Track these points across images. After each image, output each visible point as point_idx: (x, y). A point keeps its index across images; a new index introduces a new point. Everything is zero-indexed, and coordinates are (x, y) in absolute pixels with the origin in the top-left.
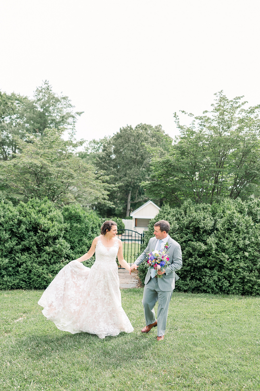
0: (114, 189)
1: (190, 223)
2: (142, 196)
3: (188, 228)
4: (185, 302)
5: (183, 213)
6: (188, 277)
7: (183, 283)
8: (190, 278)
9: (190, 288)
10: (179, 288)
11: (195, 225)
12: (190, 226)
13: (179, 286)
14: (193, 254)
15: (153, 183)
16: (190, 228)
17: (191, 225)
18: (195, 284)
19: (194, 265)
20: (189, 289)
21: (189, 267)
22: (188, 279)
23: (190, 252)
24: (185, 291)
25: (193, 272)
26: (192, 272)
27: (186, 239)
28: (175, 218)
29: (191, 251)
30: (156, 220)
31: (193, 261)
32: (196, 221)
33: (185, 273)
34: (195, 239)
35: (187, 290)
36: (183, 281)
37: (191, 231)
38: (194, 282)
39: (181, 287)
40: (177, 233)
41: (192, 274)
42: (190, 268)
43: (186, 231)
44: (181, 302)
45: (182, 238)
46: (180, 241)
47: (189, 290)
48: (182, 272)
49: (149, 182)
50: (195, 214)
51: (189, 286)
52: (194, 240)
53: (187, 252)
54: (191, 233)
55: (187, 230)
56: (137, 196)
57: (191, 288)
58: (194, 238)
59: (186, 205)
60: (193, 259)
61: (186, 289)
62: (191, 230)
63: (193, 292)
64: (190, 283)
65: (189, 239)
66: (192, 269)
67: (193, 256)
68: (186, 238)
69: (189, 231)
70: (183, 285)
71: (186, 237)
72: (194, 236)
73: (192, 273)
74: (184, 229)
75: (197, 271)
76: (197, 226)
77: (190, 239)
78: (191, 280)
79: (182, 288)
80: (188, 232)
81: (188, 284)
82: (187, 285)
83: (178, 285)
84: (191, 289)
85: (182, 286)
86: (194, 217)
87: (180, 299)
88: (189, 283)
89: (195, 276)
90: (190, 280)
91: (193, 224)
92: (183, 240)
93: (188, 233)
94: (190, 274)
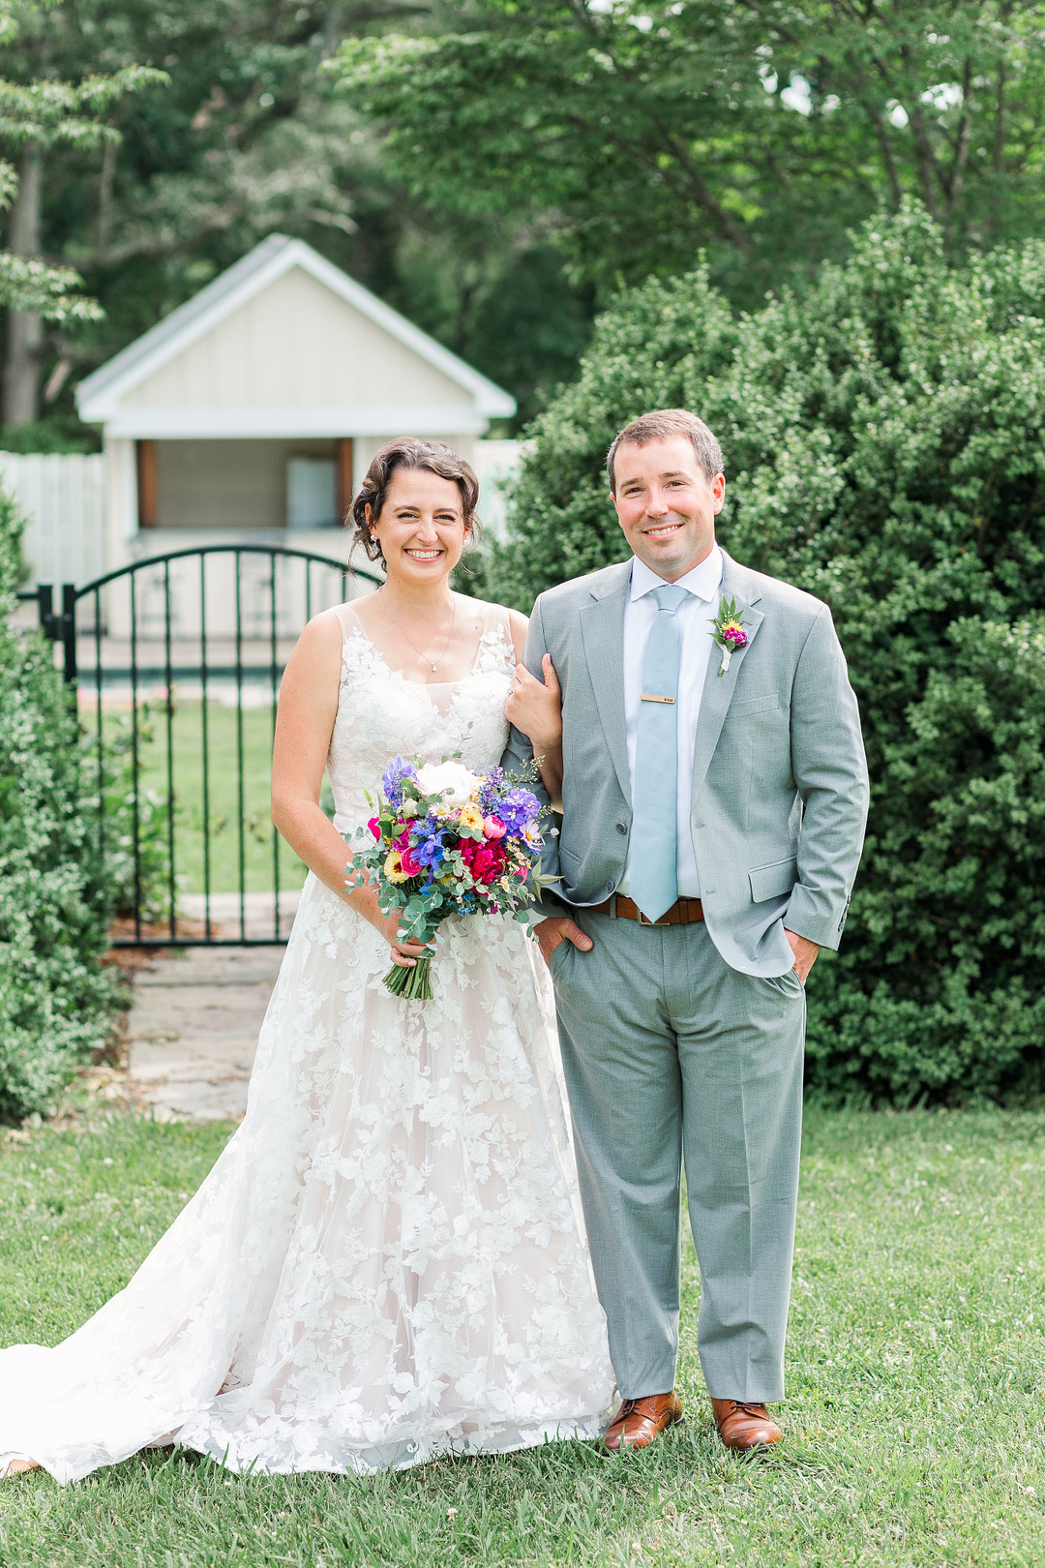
0: (72, 129)
1: (952, 441)
2: (172, 192)
3: (928, 488)
4: (983, 1187)
5: (863, 346)
6: (954, 962)
7: (909, 1018)
8: (974, 970)
9: (975, 1060)
10: (875, 1070)
11: (1004, 463)
12: (955, 466)
13: (876, 1055)
14: (999, 739)
15: (461, 55)
16: (957, 491)
17: (967, 456)
18: (1024, 1025)
19: (1015, 840)
20: (967, 1073)
21: (969, 866)
22: (955, 983)
23: (968, 718)
24: (939, 1095)
25: (1003, 913)
26: (989, 913)
27: (925, 603)
28: (791, 402)
29: (983, 711)
30: (587, 427)
31: (1008, 807)
32: (1012, 420)
33: (927, 928)
34: (1006, 591)
35: (951, 1082)
36: (909, 1007)
37: (961, 518)
38: (1015, 1004)
39: (891, 1062)
40: (832, 551)
41: (990, 929)
42: (980, 878)
43: (917, 518)
44: (945, 1182)
45: (880, 590)
46: (860, 618)
47: (971, 1088)
48: (895, 920)
49: (426, 46)
50: (990, 354)
51: (966, 1047)
52: (999, 602)
53: (941, 726)
54: (965, 537)
55: (928, 512)
56: (118, 191)
57: (986, 1065)
58: (998, 584)
59: (883, 266)
60: (1002, 788)
61: (942, 1074)
62: (964, 509)
63: (1011, 1098)
64: (979, 1015)
65: (950, 601)
66: (998, 879)
67: (1005, 760)
68: (928, 592)
69: (943, 519)
70: (912, 1040)
71: (923, 579)
72: (989, 562)
73: (985, 920)
74: (899, 503)
75: (1035, 899)
76: (1020, 467)
77: (958, 594)
78: (988, 993)
79: (904, 1066)
80: (939, 533)
81: (962, 1031)
82: (942, 1043)
83: (866, 1040)
84: (990, 1075)
85: (900, 1047)
86: (991, 383)
87: (924, 1164)
88: (967, 1016)
89: (1016, 948)
90: (972, 988)
91: (984, 454)
92: (895, 608)
93: (939, 544)
94: (972, 931)
